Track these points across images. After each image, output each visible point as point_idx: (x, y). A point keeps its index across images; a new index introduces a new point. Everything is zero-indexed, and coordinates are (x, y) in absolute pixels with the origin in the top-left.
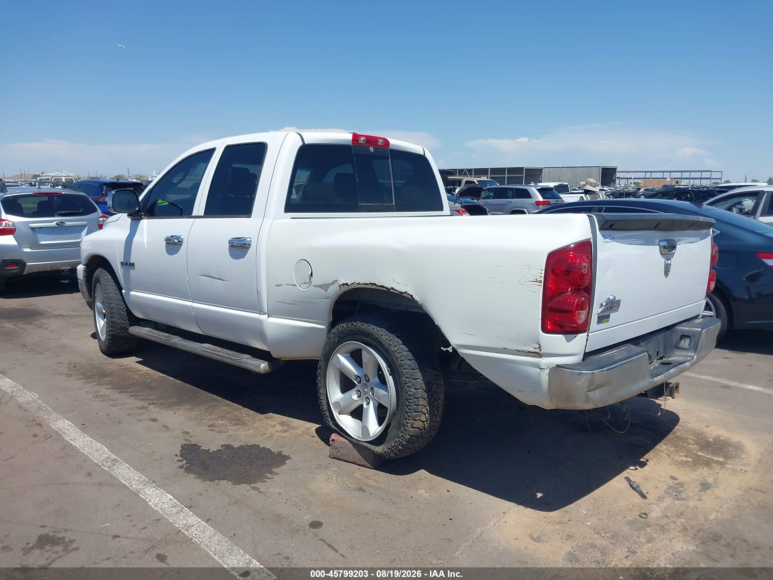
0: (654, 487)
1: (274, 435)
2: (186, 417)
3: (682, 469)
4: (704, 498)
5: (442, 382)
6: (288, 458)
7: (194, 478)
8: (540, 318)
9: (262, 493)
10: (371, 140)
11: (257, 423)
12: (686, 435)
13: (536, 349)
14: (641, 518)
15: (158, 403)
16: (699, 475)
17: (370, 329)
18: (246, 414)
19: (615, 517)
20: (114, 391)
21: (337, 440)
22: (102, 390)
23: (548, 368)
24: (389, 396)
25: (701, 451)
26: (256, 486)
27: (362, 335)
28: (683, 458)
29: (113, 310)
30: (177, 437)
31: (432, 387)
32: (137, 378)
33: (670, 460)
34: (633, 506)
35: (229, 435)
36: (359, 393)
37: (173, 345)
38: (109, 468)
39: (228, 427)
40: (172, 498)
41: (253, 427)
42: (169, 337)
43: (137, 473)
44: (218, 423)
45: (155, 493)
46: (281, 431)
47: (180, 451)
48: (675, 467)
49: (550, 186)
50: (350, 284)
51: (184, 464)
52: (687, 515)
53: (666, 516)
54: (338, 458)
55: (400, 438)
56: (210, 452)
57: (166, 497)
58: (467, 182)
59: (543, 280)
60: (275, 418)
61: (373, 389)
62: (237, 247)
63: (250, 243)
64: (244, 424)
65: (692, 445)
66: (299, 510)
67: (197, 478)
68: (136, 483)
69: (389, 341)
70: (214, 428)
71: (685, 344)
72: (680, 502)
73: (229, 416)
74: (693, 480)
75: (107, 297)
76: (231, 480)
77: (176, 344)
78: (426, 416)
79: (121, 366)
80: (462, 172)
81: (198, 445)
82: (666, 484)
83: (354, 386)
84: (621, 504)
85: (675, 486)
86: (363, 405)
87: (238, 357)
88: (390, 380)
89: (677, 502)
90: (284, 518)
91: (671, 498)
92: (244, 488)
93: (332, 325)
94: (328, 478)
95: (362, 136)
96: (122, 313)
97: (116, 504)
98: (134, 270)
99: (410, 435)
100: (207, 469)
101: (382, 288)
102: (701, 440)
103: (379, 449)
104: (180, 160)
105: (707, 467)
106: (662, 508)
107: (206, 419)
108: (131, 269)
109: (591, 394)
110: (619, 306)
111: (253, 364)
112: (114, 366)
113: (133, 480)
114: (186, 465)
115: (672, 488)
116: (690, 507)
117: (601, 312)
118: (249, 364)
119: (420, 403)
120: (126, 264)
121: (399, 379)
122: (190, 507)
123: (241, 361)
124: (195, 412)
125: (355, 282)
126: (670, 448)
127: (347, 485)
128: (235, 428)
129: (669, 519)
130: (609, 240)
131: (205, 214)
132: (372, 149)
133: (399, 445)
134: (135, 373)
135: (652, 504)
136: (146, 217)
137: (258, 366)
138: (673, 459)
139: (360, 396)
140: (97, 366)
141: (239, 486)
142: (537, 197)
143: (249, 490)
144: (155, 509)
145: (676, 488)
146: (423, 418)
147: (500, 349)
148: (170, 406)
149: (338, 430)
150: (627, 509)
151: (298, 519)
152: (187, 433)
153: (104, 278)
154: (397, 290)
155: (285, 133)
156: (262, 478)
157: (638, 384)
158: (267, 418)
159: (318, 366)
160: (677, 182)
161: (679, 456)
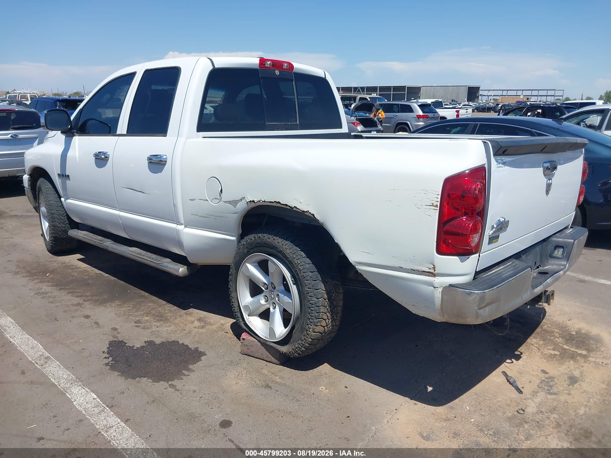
0: (528, 381)
1: (192, 331)
2: (115, 314)
3: (551, 362)
4: (572, 392)
5: (341, 290)
6: (203, 354)
7: (118, 376)
8: (436, 241)
9: (178, 390)
10: (277, 64)
11: (177, 319)
12: (552, 328)
13: (430, 269)
14: (518, 414)
15: (92, 300)
16: (566, 368)
17: (276, 242)
18: (169, 310)
19: (496, 413)
20: (55, 288)
21: (247, 339)
22: (43, 287)
23: (441, 287)
24: (293, 304)
25: (566, 344)
26: (173, 384)
27: (268, 247)
28: (551, 351)
29: (55, 215)
30: (106, 334)
31: (332, 296)
32: (76, 275)
33: (540, 354)
34: (511, 401)
35: (152, 331)
36: (266, 298)
37: (105, 248)
38: (41, 366)
39: (152, 323)
40: (95, 397)
41: (174, 323)
42: (102, 241)
43: (66, 371)
44: (144, 319)
45: (80, 392)
46: (198, 327)
47: (108, 348)
48: (545, 361)
49: (428, 103)
50: (256, 201)
51: (110, 362)
52: (559, 410)
53: (541, 412)
54: (248, 355)
55: (302, 341)
56: (134, 348)
57: (91, 396)
58: (361, 99)
59: (439, 204)
60: (194, 314)
61: (279, 295)
62: (154, 164)
63: (166, 160)
64: (166, 320)
65: (558, 338)
66: (212, 409)
67: (121, 376)
68: (64, 382)
69: (293, 254)
70: (140, 325)
71: (558, 254)
72: (553, 397)
73: (153, 312)
74: (562, 373)
75: (48, 204)
76: (151, 377)
77: (107, 246)
78: (326, 322)
79: (63, 264)
80: (356, 89)
81: (124, 341)
82: (539, 378)
83: (261, 291)
84: (500, 399)
85: (547, 380)
86: (270, 308)
87: (160, 261)
88: (294, 289)
89: (549, 397)
90: (197, 417)
91: (544, 393)
92: (163, 385)
93: (242, 237)
94: (238, 375)
95: (269, 60)
96: (63, 218)
97: (44, 404)
98: (70, 180)
99: (311, 339)
100: (130, 366)
101: (285, 207)
102: (565, 333)
103: (284, 349)
104: (106, 82)
105: (573, 361)
106: (536, 403)
107: (133, 315)
108: (67, 180)
109: (481, 312)
110: (507, 226)
111: (173, 268)
112: (57, 264)
113: (61, 379)
114: (111, 362)
115: (544, 382)
116: (561, 402)
117: (492, 233)
118: (170, 268)
119: (321, 311)
120: (63, 175)
121: (302, 289)
122: (111, 407)
123: (162, 265)
124: (124, 309)
125: (261, 200)
126: (540, 342)
127: (255, 382)
128: (158, 324)
129: (543, 414)
130: (502, 165)
131: (127, 132)
132: (277, 72)
133: (302, 347)
134: (74, 270)
135: (528, 399)
136: (77, 135)
137: (176, 270)
138: (543, 353)
139: (267, 301)
140: (42, 263)
141: (158, 383)
142: (418, 111)
143: (166, 388)
144: (79, 409)
145: (548, 382)
146: (324, 324)
147: (396, 267)
148: (102, 302)
149: (248, 330)
150: (506, 404)
151: (210, 418)
152: (115, 329)
153: (45, 188)
154: (300, 209)
155: (198, 58)
156: (180, 375)
157: (522, 297)
158: (187, 314)
159: (230, 272)
160: (528, 99)
161: (547, 349)
